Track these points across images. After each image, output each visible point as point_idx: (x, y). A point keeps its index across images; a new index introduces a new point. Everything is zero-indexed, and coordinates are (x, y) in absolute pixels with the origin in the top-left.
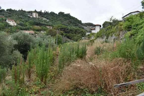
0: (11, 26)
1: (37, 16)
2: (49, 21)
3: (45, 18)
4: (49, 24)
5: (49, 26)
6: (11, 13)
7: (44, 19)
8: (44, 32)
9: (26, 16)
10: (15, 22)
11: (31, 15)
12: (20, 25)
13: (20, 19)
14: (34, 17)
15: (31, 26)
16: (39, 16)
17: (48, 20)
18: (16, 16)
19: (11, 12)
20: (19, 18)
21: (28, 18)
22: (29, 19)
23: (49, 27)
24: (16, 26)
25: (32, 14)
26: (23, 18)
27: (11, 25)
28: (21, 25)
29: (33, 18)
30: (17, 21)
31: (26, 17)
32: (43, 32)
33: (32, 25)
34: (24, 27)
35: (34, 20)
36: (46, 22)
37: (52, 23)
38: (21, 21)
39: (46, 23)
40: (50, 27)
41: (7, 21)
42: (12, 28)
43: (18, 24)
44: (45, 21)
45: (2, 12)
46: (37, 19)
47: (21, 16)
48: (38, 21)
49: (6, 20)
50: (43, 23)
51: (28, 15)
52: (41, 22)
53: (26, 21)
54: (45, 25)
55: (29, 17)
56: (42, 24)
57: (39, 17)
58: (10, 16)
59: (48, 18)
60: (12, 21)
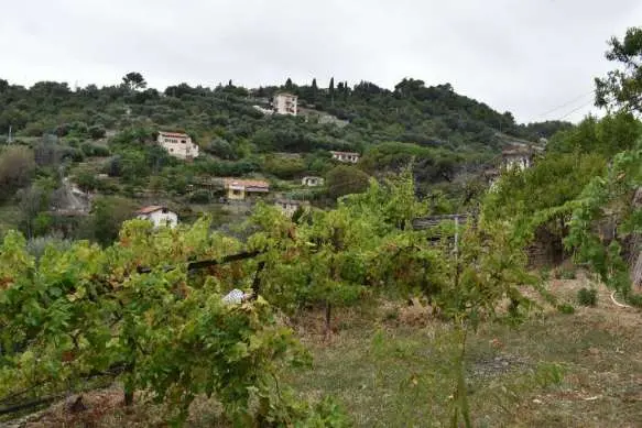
0: (174, 162)
1: (295, 109)
2: (346, 128)
3: (332, 113)
4: (342, 141)
5: (345, 149)
6: (183, 104)
7: (326, 119)
8: (313, 181)
9: (245, 112)
10: (193, 141)
11: (268, 106)
12: (213, 153)
13: (217, 127)
14: (282, 111)
15: (262, 157)
16: (301, 105)
17: (342, 124)
18: (203, 114)
19: (184, 99)
20: (214, 123)
21: (251, 119)
22: (259, 124)
23: (343, 157)
24: (196, 159)
25: (272, 100)
26: (229, 121)
27: (173, 158)
28: (217, 152)
29: (276, 118)
30: (202, 136)
31: (243, 117)
32: (310, 184)
33: (265, 152)
34: (231, 164)
35: (278, 127)
36: (332, 135)
37: (362, 133)
38: (220, 134)
39: (329, 139)
40: (350, 157)
41: (161, 139)
42: (179, 168)
43: (207, 151)
44: (327, 128)
45: (148, 101)
46: (293, 123)
47: (225, 116)
48: (296, 130)
49: (155, 137)
50: (319, 138)
51: (257, 107)
52: (309, 136)
53: (245, 134)
54: (327, 147)
55: (260, 115)
56: (314, 143)
57: (304, 112)
58: (174, 119)
59: (346, 115)
60: (179, 140)
